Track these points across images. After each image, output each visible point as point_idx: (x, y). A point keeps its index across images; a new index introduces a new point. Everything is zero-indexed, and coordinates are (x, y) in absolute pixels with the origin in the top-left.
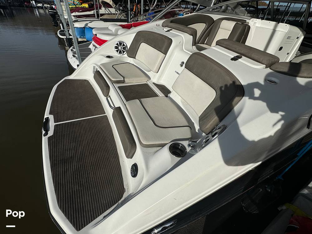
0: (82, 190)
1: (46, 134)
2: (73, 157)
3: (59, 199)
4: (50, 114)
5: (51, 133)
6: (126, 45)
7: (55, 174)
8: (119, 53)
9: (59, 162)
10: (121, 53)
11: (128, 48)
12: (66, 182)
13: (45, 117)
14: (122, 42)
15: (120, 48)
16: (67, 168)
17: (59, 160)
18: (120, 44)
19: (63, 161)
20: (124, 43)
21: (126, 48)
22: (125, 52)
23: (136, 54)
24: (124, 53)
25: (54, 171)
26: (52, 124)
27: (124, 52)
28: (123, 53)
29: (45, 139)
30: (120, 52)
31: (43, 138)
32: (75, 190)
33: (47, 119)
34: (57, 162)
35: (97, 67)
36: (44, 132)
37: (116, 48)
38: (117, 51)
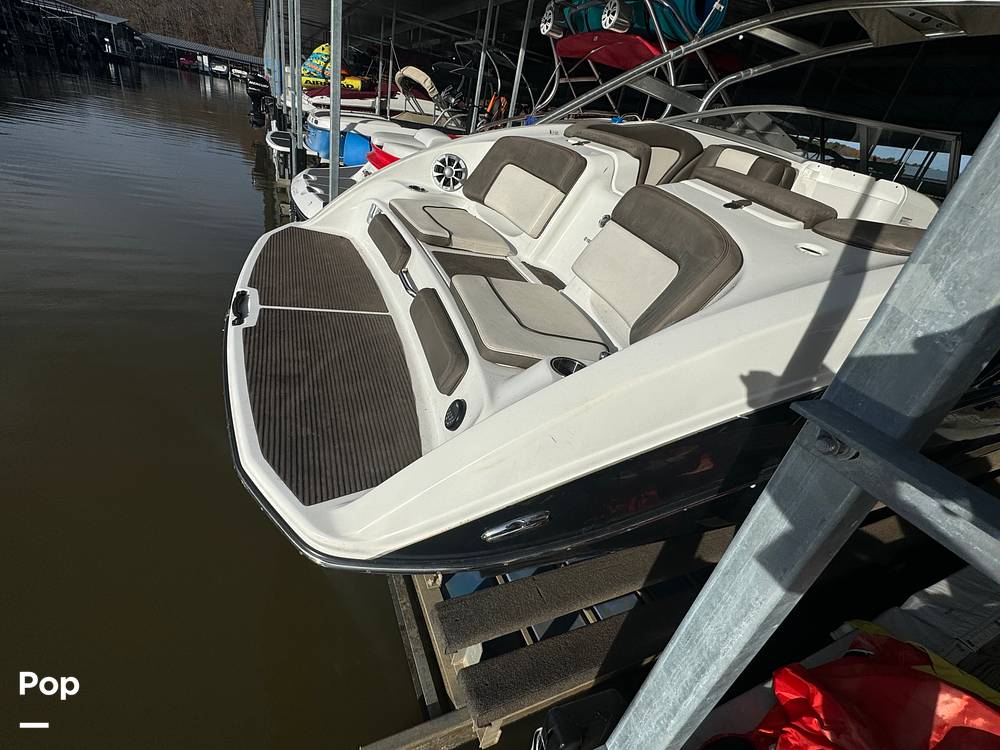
0: (321, 438)
1: (239, 321)
2: (301, 375)
3: (266, 443)
4: (250, 285)
5: (251, 321)
6: (463, 167)
7: (257, 397)
8: (444, 184)
9: (269, 378)
10: (449, 186)
11: (469, 175)
12: (283, 416)
13: (238, 289)
14: (455, 158)
15: (447, 172)
16: (287, 391)
17: (269, 373)
18: (451, 162)
19: (278, 378)
20: (461, 162)
21: (464, 175)
22: (460, 184)
23: (489, 189)
24: (456, 187)
25: (255, 392)
26: (254, 306)
27: (455, 183)
28: (454, 185)
29: (236, 331)
30: (446, 183)
31: (230, 328)
32: (304, 435)
33: (243, 296)
34: (264, 377)
35: (380, 206)
36: (232, 317)
37: (438, 169)
38: (439, 178)
